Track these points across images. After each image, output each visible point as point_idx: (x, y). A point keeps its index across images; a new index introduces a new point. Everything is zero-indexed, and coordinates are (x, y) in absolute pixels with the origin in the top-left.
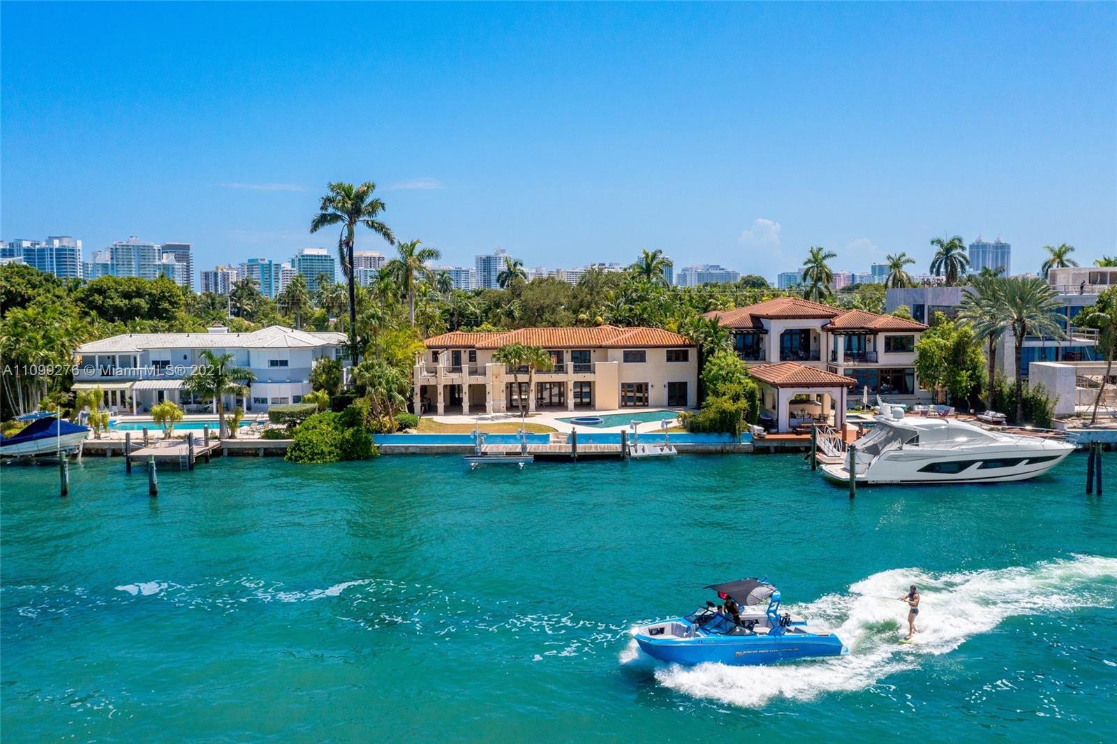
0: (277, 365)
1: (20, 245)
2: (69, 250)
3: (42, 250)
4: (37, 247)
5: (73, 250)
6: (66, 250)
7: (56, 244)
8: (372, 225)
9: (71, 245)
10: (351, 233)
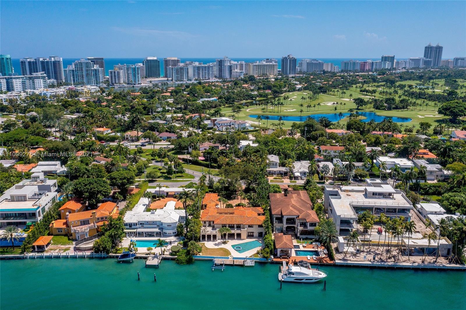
1: (39, 60)
2: (58, 62)
3: (47, 62)
4: (46, 60)
5: (59, 62)
6: (56, 62)
7: (53, 59)
9: (58, 60)
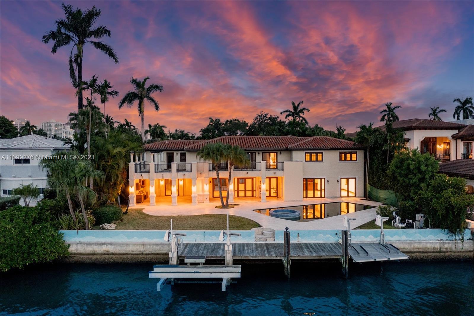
0: (21, 163)
8: (98, 45)
10: (80, 51)
